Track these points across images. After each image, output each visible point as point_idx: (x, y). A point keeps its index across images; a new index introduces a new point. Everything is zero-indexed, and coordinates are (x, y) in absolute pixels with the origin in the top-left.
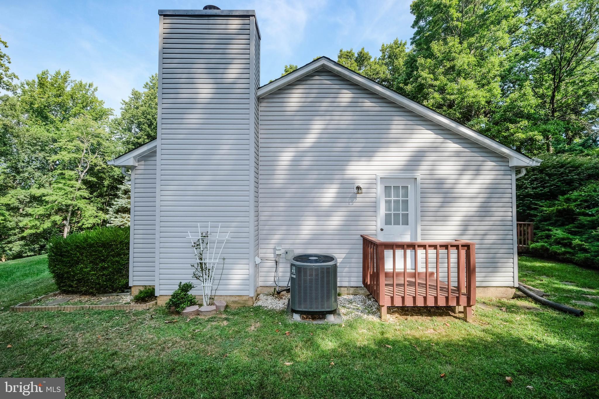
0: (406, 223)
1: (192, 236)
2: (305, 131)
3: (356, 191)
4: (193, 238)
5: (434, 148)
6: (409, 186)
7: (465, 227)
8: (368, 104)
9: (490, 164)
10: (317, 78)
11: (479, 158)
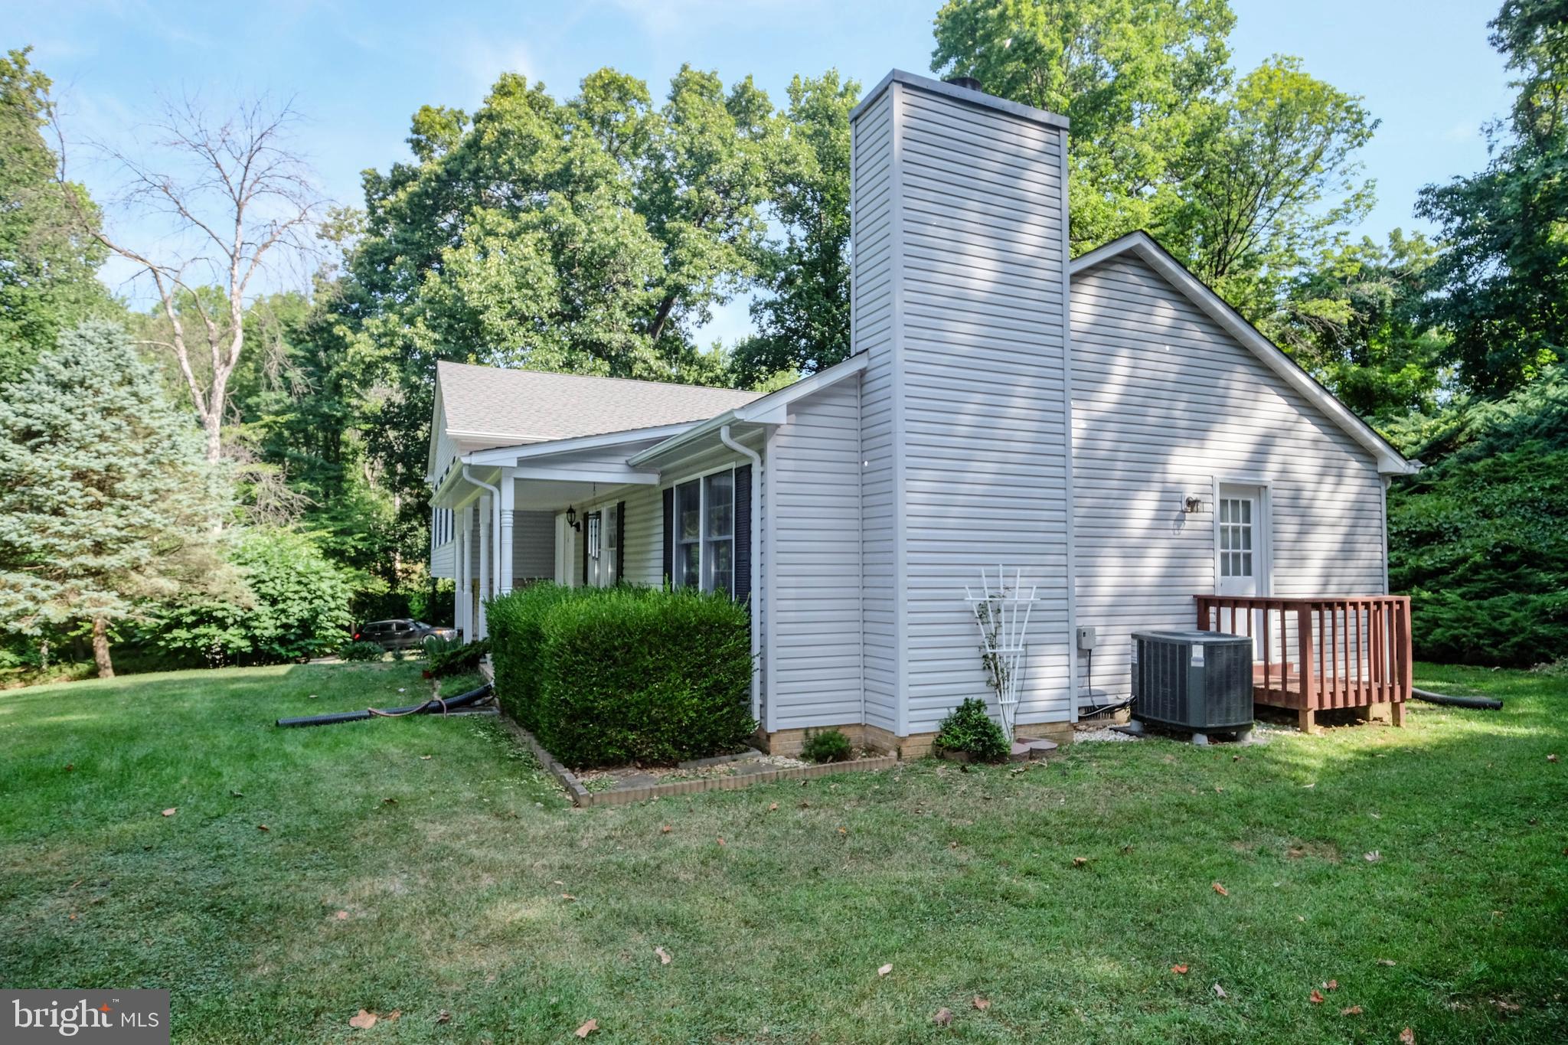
0: (1248, 572)
1: (973, 595)
2: (1100, 376)
3: (1185, 506)
4: (973, 600)
5: (1288, 431)
6: (1252, 500)
7: (1326, 578)
8: (1196, 333)
9: (1354, 465)
10: (1122, 268)
11: (1340, 452)
